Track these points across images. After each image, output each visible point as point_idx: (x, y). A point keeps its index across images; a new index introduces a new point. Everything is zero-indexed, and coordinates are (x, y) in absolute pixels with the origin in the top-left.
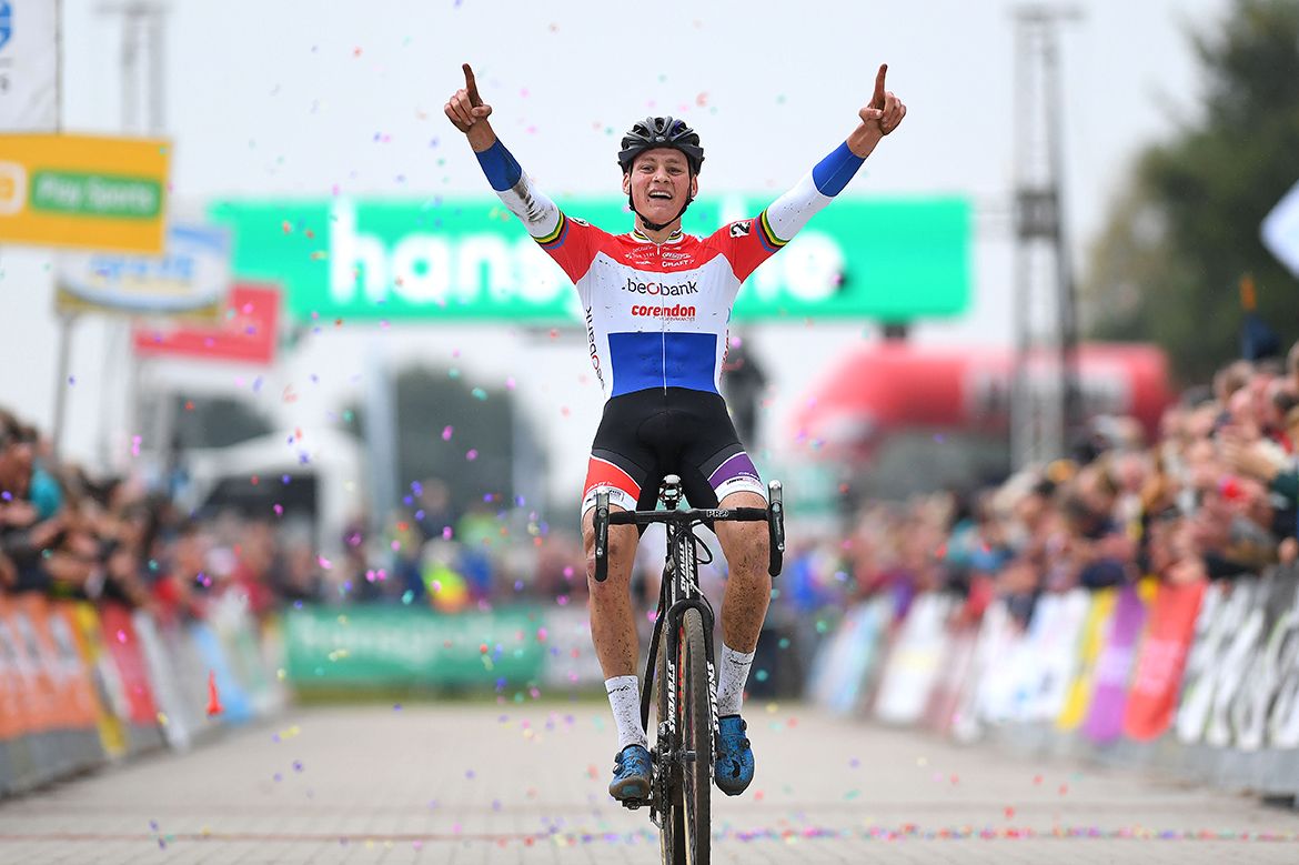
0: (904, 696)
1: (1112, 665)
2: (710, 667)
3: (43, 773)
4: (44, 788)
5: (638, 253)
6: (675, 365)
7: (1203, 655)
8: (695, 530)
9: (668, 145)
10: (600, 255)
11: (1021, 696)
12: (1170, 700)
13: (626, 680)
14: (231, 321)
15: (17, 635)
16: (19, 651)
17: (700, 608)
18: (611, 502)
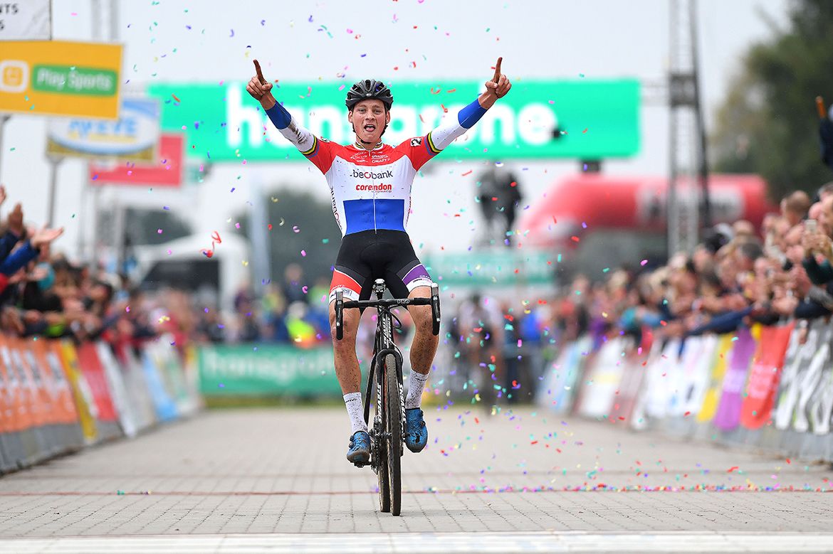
0: (598, 401)
1: (732, 380)
2: (401, 386)
3: (44, 454)
4: (43, 463)
5: (359, 156)
6: (382, 216)
7: (790, 373)
8: (391, 311)
9: (373, 98)
10: (337, 158)
11: (673, 401)
12: (770, 403)
13: (355, 395)
15: (26, 363)
16: (28, 374)
17: (395, 354)
18: (344, 296)
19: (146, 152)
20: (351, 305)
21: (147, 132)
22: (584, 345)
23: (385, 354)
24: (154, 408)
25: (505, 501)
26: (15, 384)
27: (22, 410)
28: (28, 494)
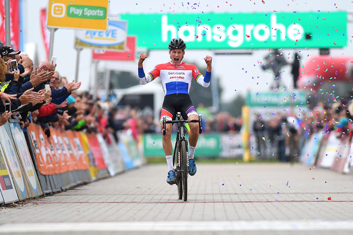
2: (187, 153)
3: (73, 184)
4: (72, 188)
8: (184, 125)
9: (179, 48)
13: (170, 156)
14: (126, 49)
15: (65, 142)
16: (66, 147)
17: (185, 141)
18: (166, 119)
19: (120, 46)
20: (169, 122)
21: (121, 36)
22: (320, 135)
23: (181, 141)
24: (123, 163)
25: (285, 206)
26: (59, 152)
27: (63, 164)
28: (66, 203)
